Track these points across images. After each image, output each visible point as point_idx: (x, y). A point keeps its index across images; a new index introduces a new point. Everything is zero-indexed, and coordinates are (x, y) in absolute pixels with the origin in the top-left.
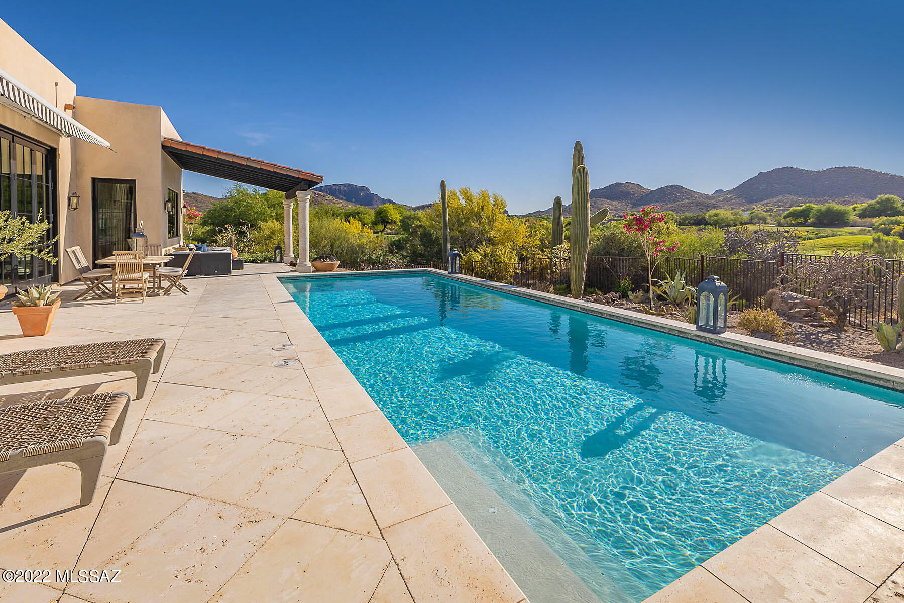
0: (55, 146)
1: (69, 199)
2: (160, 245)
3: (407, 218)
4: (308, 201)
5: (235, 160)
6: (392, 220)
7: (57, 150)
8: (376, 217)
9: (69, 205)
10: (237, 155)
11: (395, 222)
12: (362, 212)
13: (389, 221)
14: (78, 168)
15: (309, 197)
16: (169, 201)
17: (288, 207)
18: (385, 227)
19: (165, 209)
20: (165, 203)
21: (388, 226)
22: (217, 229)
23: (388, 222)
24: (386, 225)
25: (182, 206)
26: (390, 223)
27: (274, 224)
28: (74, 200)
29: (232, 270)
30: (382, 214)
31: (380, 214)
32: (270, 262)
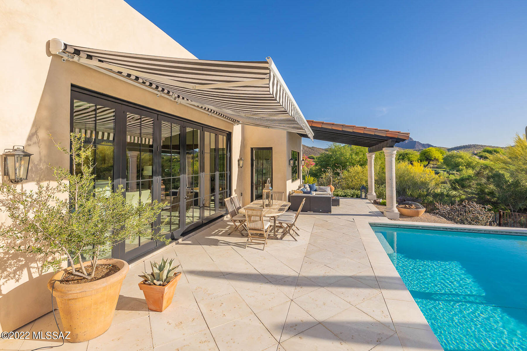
0: (230, 131)
1: (239, 161)
2: (284, 192)
3: (449, 156)
4: (394, 156)
5: (334, 128)
6: (435, 158)
7: (232, 133)
8: (421, 156)
9: (239, 165)
10: (335, 123)
11: (437, 160)
12: (410, 154)
13: (433, 159)
14: (244, 142)
15: (395, 152)
16: (291, 159)
17: (371, 158)
18: (429, 163)
19: (289, 165)
20: (289, 161)
21: (431, 162)
22: (323, 170)
23: (431, 160)
24: (430, 162)
25: (302, 159)
26: (433, 160)
27: (358, 168)
28: (241, 162)
29: (332, 206)
30: (426, 154)
31: (424, 155)
32: (357, 197)
